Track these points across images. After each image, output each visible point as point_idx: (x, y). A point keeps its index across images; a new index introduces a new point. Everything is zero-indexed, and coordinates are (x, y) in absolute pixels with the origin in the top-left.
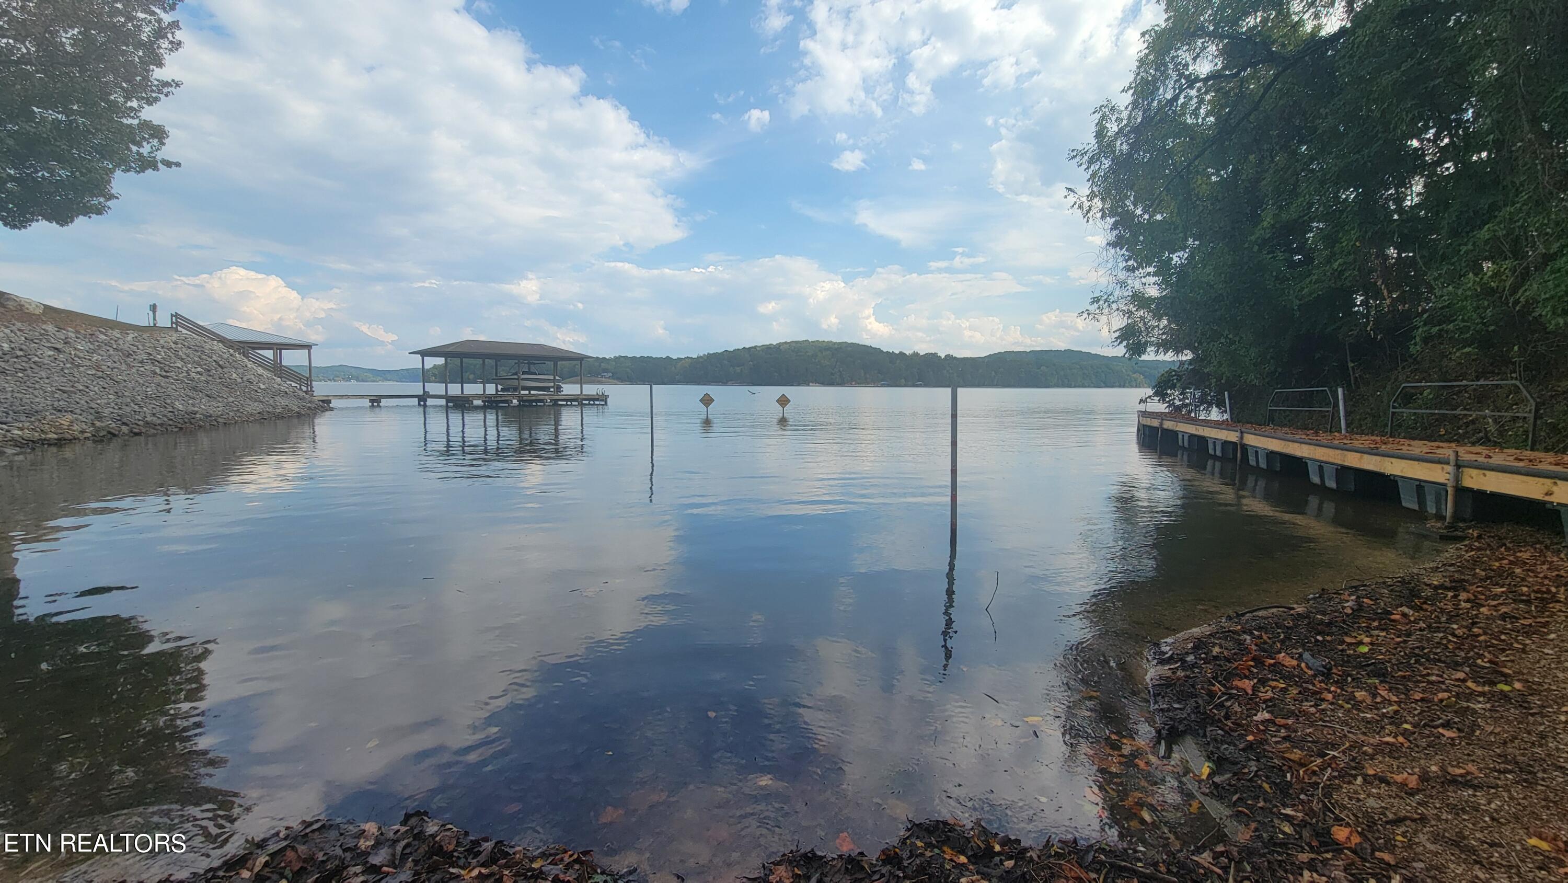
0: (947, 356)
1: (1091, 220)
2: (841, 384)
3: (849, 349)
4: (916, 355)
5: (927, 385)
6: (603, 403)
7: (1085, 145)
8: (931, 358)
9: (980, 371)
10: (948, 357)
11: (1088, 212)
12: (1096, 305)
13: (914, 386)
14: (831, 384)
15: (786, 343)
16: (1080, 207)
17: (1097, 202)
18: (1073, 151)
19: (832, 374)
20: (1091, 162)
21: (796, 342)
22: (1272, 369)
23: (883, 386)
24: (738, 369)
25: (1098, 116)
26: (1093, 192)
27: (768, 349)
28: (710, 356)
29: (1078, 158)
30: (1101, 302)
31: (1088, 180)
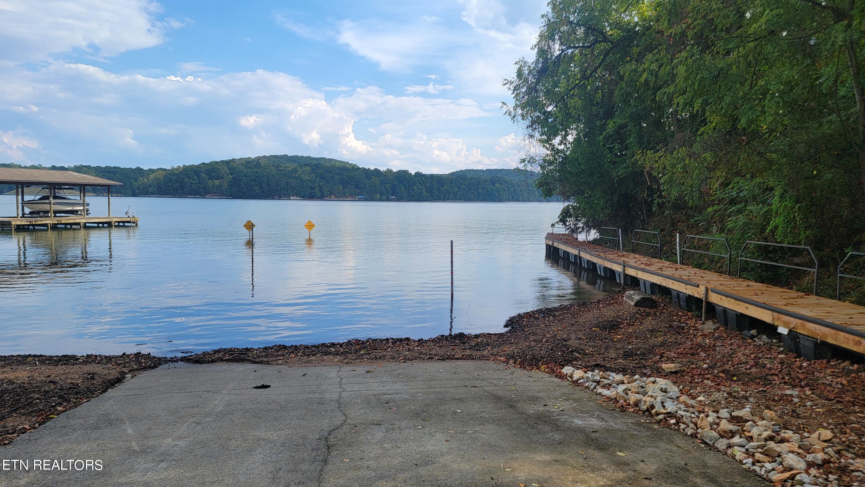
0: (416, 173)
1: (515, 122)
2: (321, 197)
3: (328, 164)
4: (389, 171)
5: (399, 199)
6: (134, 225)
7: (511, 79)
8: (403, 175)
9: (445, 187)
10: (418, 174)
11: (514, 117)
12: (523, 164)
13: (388, 200)
14: (311, 197)
15: (264, 157)
16: (510, 114)
17: (519, 111)
18: (505, 80)
19: (312, 188)
20: (515, 89)
21: (276, 157)
22: (610, 212)
23: (359, 200)
24: (217, 182)
25: (517, 66)
26: (516, 104)
27: (248, 163)
28: (186, 169)
29: (508, 85)
30: (526, 162)
31: (514, 98)
